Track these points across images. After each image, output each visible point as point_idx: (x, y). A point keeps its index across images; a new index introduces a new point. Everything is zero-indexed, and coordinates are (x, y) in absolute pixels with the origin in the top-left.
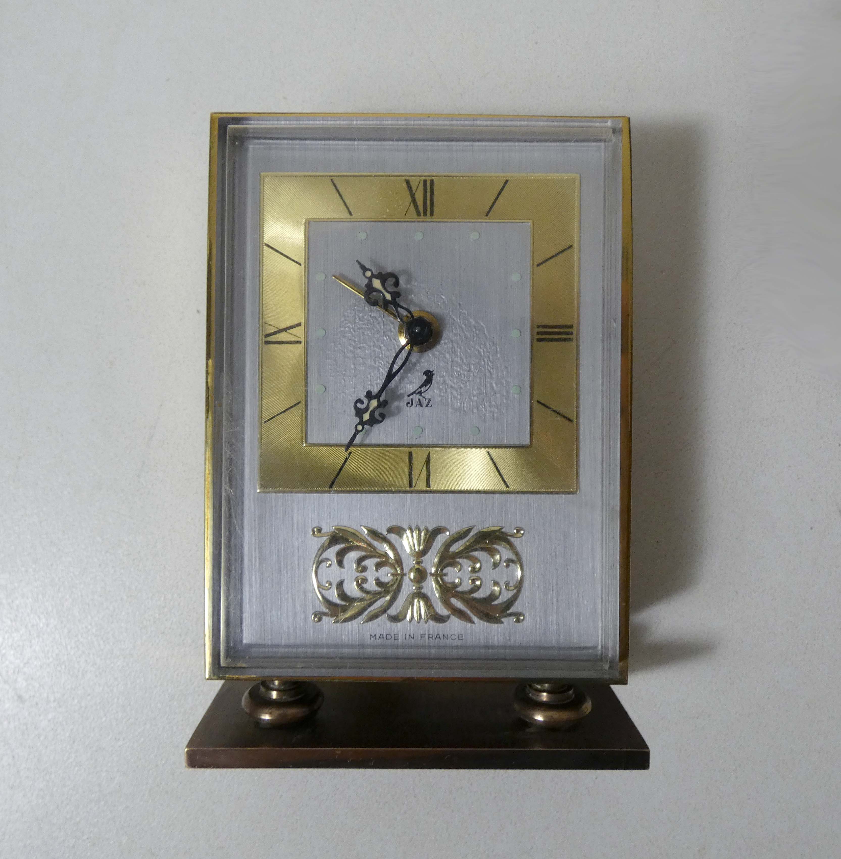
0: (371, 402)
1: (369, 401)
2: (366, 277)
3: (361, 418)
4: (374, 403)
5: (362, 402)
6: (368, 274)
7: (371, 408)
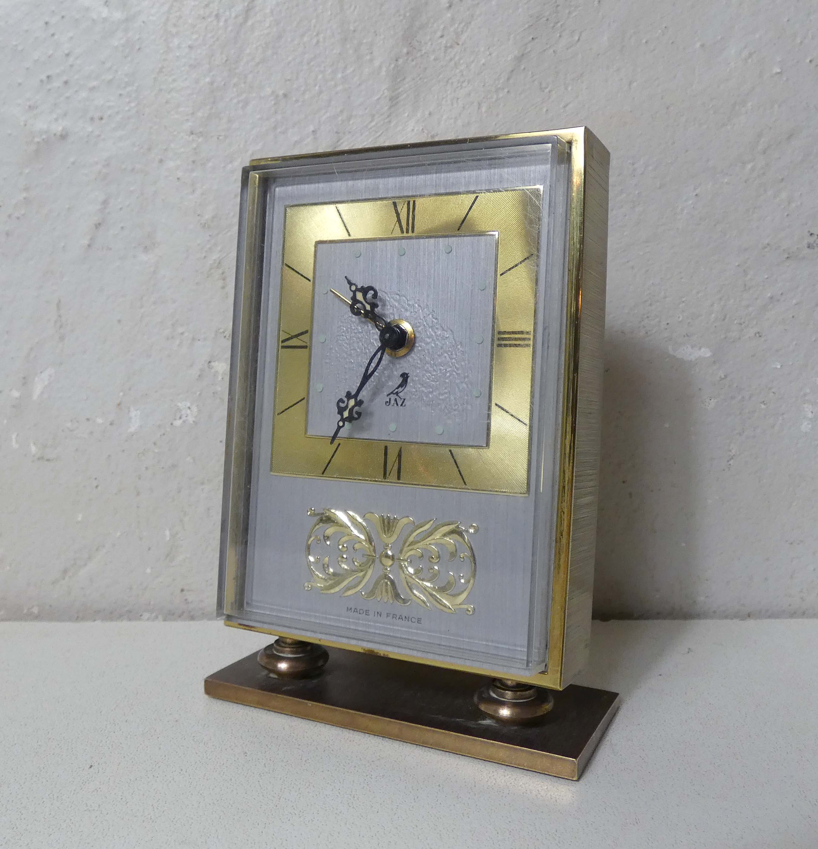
0: (349, 402)
1: (348, 401)
2: (352, 291)
3: (342, 415)
4: (352, 402)
5: (344, 402)
6: (353, 288)
7: (350, 407)
